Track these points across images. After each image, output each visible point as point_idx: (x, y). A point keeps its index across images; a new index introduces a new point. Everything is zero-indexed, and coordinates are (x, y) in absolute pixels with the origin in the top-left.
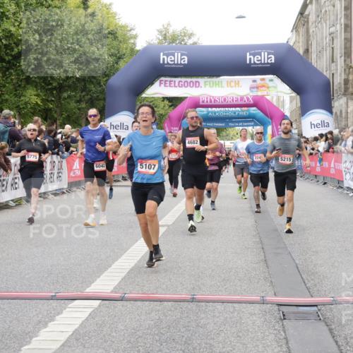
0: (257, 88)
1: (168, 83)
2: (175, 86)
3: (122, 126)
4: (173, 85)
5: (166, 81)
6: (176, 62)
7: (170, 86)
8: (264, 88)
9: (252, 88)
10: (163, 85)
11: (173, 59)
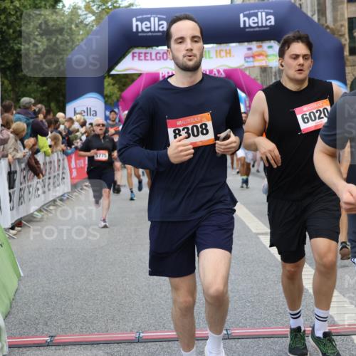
0: (253, 57)
1: (143, 55)
2: (152, 59)
3: (89, 111)
4: (149, 58)
5: (139, 53)
6: (153, 30)
7: (145, 59)
8: (261, 58)
9: (247, 57)
10: (136, 59)
11: (149, 25)
